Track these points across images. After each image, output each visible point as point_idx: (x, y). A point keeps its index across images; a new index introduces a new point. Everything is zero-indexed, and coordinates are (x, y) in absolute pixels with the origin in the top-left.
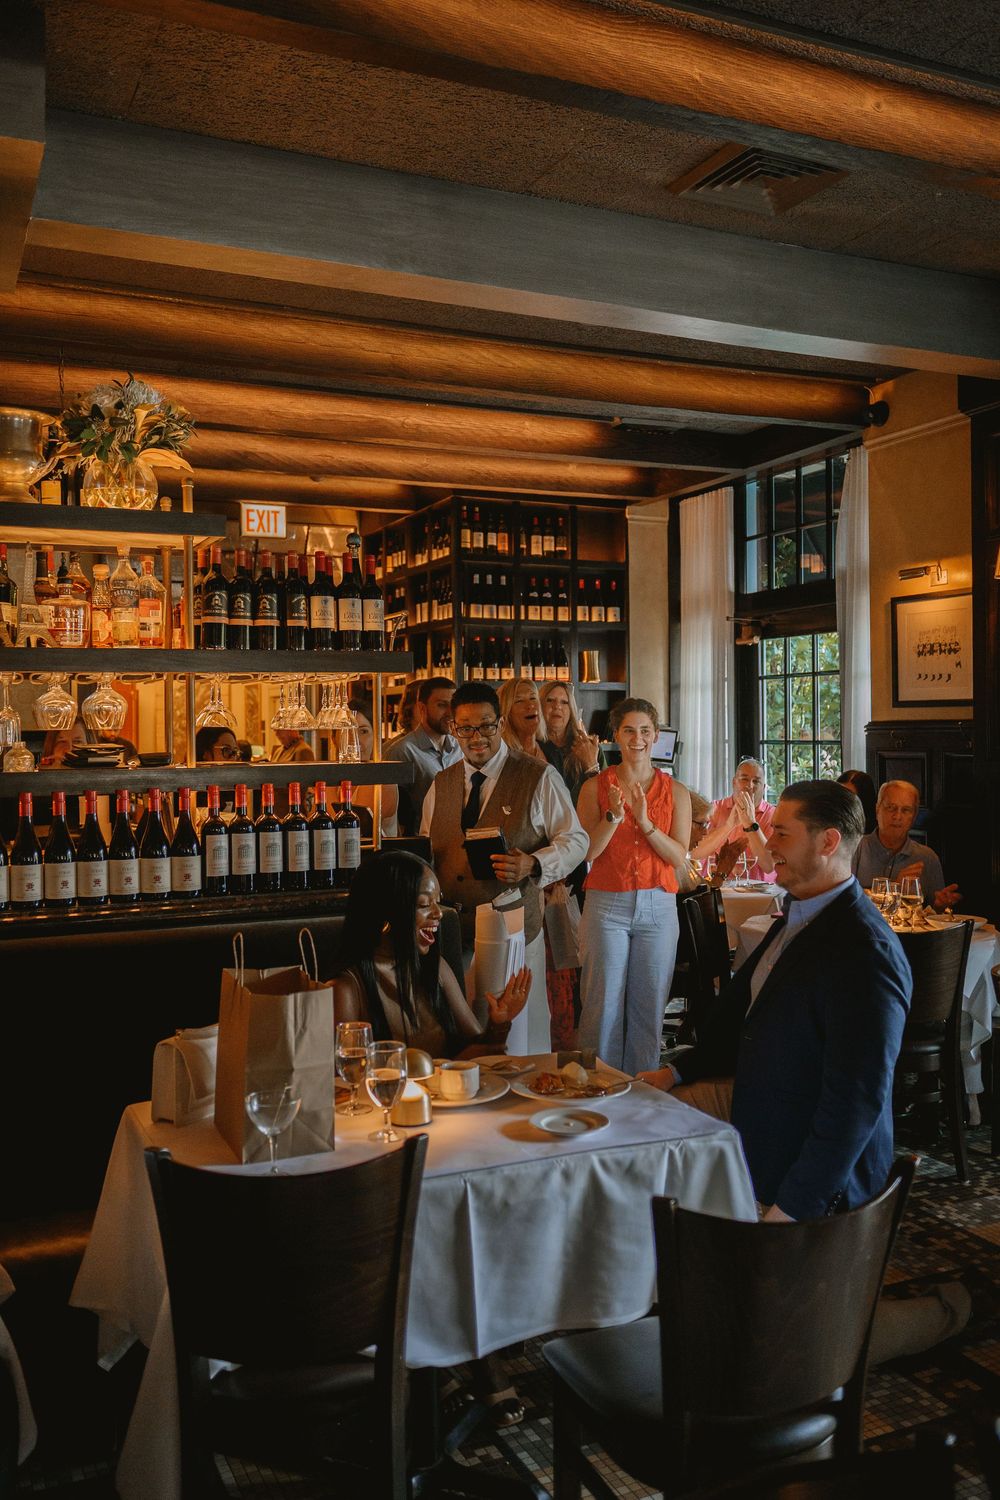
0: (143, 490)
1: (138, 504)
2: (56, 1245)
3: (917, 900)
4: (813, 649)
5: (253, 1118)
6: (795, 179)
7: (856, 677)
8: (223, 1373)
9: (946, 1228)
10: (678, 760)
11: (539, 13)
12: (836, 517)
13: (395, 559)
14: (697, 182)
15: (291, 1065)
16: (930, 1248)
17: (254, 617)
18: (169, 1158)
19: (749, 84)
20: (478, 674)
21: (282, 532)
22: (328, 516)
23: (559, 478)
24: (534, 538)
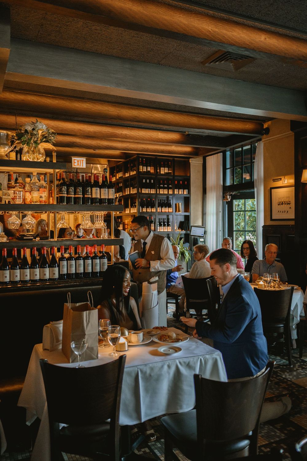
0: (41, 155)
1: (39, 160)
2: (13, 387)
3: (277, 280)
4: (245, 204)
5: (73, 349)
6: (240, 60)
7: (259, 211)
8: (64, 427)
9: (285, 380)
10: (205, 236)
11: (162, 10)
12: (254, 162)
13: (119, 175)
14: (210, 61)
15: (85, 333)
16: (280, 386)
17: (75, 194)
18: (47, 362)
19: (226, 32)
20: (144, 210)
21: (84, 166)
22: (99, 161)
23: (169, 150)
24: (162, 168)
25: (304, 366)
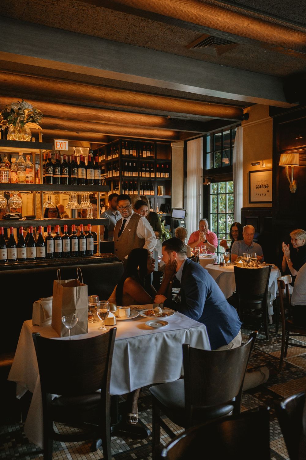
0: (27, 135)
1: (25, 139)
3: (255, 259)
4: (226, 186)
5: (64, 324)
6: (224, 45)
7: (238, 194)
8: (56, 398)
9: (263, 353)
10: (186, 218)
12: (233, 147)
13: (102, 158)
14: (194, 46)
15: (75, 308)
16: (258, 359)
17: (61, 175)
18: (40, 336)
19: (211, 16)
20: (127, 193)
21: (67, 149)
22: (81, 144)
23: (151, 134)
24: (144, 152)
25: (279, 340)
